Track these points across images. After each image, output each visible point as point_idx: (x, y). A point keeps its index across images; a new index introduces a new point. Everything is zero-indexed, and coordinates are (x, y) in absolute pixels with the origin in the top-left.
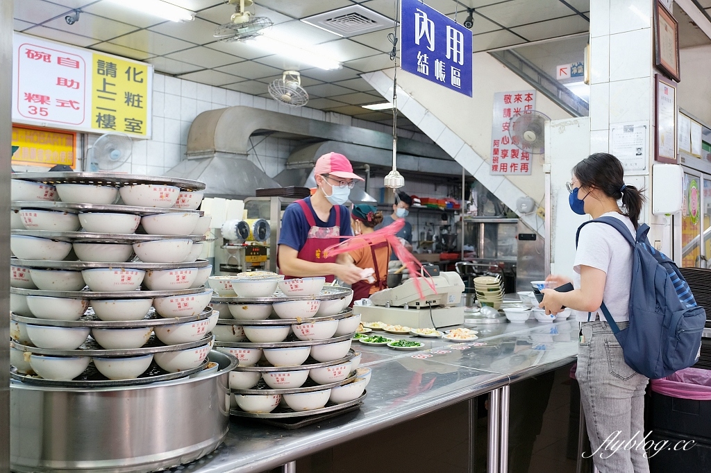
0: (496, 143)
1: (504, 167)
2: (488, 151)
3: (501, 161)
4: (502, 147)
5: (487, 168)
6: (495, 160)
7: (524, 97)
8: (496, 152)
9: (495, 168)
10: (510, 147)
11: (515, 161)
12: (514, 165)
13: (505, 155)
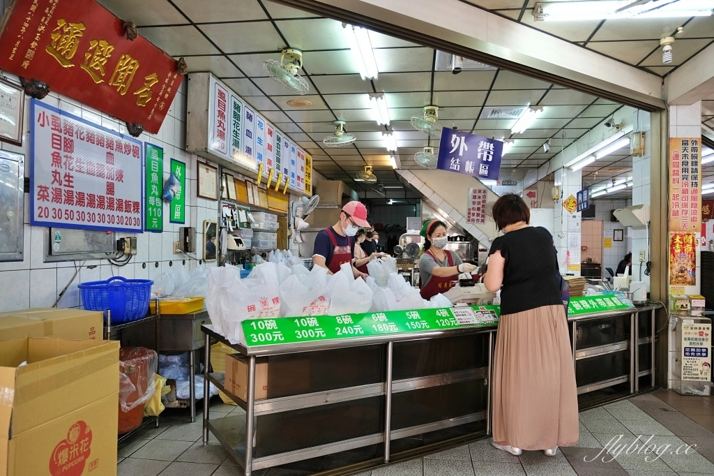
0: (469, 209)
1: (473, 220)
2: (465, 213)
3: (472, 217)
4: (472, 212)
5: (465, 220)
6: (469, 217)
7: (482, 191)
8: (469, 213)
9: (469, 220)
10: (476, 212)
11: (478, 218)
12: (478, 220)
13: (473, 214)
